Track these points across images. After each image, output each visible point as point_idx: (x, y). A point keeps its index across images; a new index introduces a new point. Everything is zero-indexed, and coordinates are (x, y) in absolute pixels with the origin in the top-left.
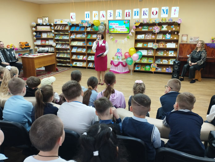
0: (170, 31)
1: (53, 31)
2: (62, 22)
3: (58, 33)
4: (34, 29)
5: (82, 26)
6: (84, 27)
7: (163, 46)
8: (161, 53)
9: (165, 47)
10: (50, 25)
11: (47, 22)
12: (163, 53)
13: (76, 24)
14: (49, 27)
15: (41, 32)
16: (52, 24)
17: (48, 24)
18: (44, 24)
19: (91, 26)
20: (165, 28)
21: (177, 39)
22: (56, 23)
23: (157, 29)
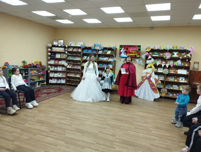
0: (181, 58)
1: (66, 52)
2: (76, 45)
3: (71, 54)
4: (49, 50)
5: (94, 49)
6: (96, 50)
7: (174, 71)
8: (172, 79)
9: (176, 73)
10: (65, 47)
11: (62, 44)
12: (173, 78)
13: (89, 47)
14: (63, 49)
15: (55, 53)
16: (67, 46)
17: (63, 45)
18: (59, 45)
19: (103, 49)
20: (176, 55)
21: (189, 66)
22: (70, 45)
23: (168, 55)
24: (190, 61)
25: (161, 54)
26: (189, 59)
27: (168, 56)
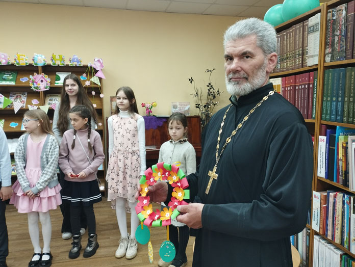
23: (42, 81)
24: (101, 96)
25: (24, 80)
26: (98, 90)
27: (41, 83)
